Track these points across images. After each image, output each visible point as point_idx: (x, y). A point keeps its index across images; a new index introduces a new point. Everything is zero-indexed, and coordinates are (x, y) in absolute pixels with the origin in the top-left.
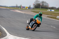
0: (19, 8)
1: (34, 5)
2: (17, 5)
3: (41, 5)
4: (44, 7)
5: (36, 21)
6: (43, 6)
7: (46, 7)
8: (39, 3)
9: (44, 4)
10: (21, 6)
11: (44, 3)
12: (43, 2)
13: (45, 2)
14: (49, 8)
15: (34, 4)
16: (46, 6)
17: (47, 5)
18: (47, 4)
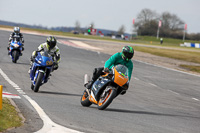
0: (86, 34)
1: (136, 25)
2: (77, 23)
3: (160, 25)
4: (171, 33)
5: (111, 75)
6: (165, 31)
7: (177, 32)
8: (154, 18)
9: (171, 24)
10: (91, 28)
11: (170, 21)
12: (166, 17)
13: (174, 18)
14: (188, 38)
15: (137, 21)
16: (177, 29)
17: (179, 27)
18: (181, 23)
